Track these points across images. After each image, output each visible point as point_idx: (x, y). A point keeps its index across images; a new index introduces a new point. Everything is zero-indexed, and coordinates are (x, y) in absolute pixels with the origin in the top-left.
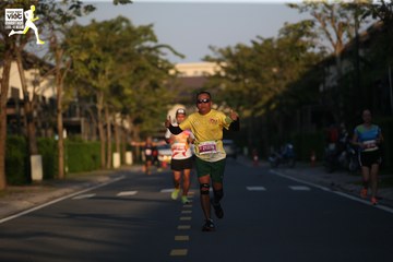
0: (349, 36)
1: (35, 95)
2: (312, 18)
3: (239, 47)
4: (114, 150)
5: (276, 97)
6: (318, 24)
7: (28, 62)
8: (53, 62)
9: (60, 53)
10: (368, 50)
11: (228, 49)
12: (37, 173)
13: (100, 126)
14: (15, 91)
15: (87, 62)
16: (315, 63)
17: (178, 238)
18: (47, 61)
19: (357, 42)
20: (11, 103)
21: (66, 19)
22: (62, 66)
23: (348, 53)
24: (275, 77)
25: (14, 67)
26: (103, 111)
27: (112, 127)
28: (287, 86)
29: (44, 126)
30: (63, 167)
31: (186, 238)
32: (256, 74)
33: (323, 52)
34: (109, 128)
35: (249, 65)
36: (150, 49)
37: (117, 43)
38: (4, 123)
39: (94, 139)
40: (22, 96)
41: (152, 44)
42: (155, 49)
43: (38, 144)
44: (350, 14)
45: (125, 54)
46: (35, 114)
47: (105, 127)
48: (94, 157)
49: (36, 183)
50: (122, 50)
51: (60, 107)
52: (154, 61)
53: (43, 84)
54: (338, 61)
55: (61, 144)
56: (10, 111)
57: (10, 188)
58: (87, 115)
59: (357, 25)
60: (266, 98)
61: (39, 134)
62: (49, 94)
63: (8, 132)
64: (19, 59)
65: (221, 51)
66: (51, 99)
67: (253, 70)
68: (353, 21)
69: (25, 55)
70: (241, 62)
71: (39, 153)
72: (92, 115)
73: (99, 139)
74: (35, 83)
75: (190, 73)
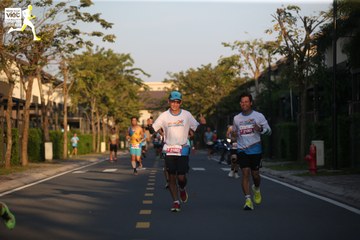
0: (264, 67)
1: (49, 102)
2: (238, 53)
3: (188, 72)
4: (102, 140)
5: (214, 106)
6: (243, 58)
7: (45, 79)
8: (62, 79)
9: (67, 73)
10: (277, 77)
11: (181, 73)
12: (49, 154)
13: (93, 124)
14: (35, 98)
15: (85, 79)
16: (240, 84)
17: (145, 202)
18: (58, 78)
19: (269, 71)
20: (33, 106)
21: (72, 49)
22: (68, 82)
23: (263, 78)
24: (213, 93)
25: (36, 82)
26: (95, 113)
27: (101, 124)
28: (222, 100)
29: (54, 123)
30: (66, 151)
31: (150, 202)
32: (200, 91)
33: (247, 78)
34: (98, 125)
35: (196, 84)
36: (128, 71)
37: (106, 66)
38: (27, 120)
39: (88, 132)
40: (40, 102)
41: (129, 68)
42: (131, 71)
43: (50, 135)
44: (265, 52)
45: (111, 75)
46: (48, 114)
47: (96, 124)
48: (88, 145)
49: (48, 162)
50: (109, 72)
51: (66, 110)
52: (131, 80)
53: (55, 94)
54: (257, 83)
55: (65, 134)
56: (32, 112)
57: (31, 164)
58: (84, 115)
59: (270, 60)
60: (206, 107)
61: (51, 128)
62: (58, 101)
63: (30, 127)
64: (39, 76)
65: (175, 75)
66: (60, 104)
67: (198, 88)
68: (267, 57)
69: (43, 73)
70: (190, 82)
71: (50, 141)
72: (87, 116)
73: (91, 133)
74: (49, 93)
75: (155, 89)
